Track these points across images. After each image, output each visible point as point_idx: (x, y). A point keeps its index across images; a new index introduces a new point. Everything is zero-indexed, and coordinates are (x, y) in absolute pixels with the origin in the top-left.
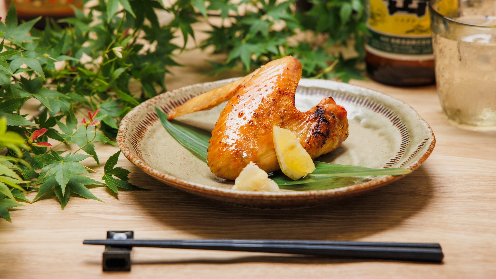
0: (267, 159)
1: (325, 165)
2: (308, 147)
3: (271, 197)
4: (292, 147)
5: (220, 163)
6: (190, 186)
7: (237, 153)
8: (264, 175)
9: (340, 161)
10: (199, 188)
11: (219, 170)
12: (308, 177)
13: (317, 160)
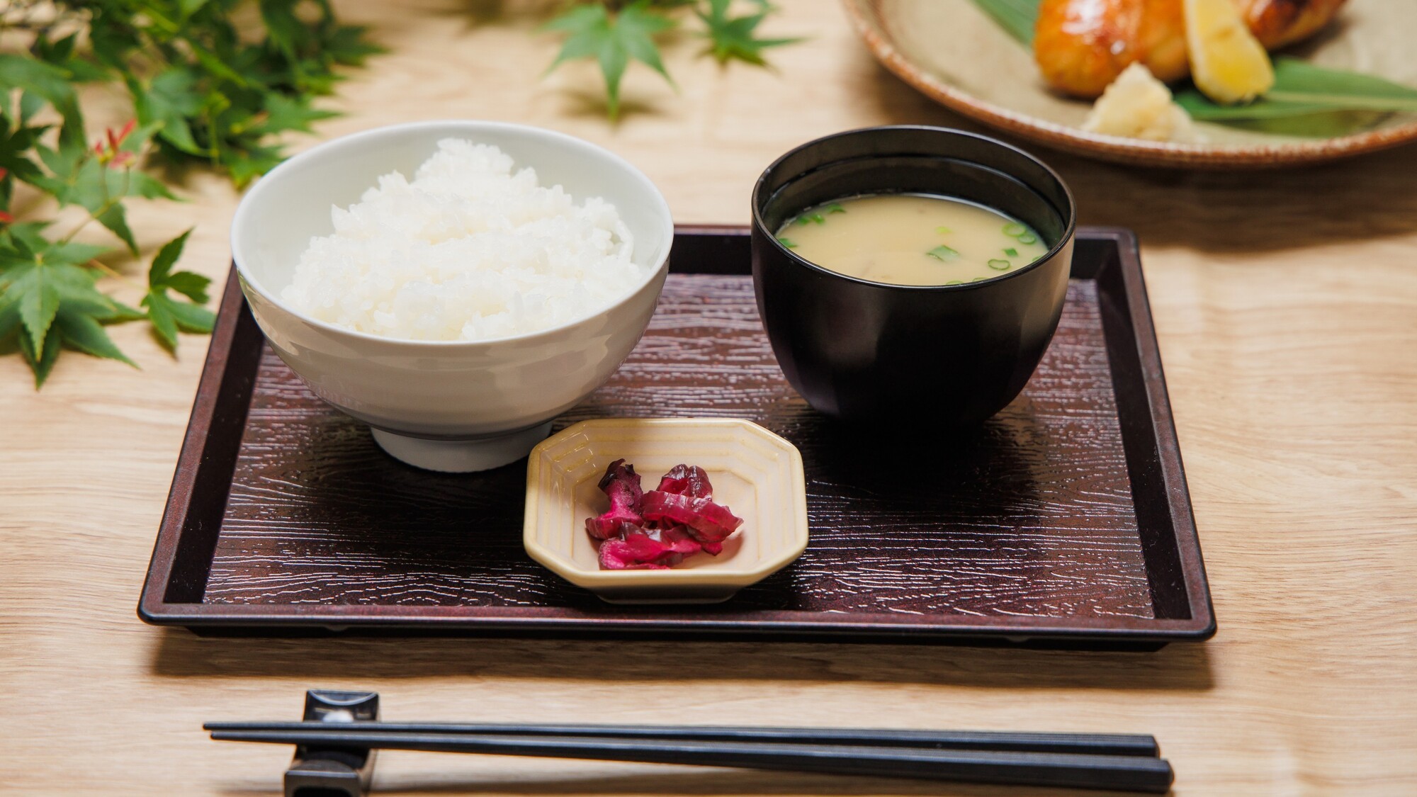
0: (1167, 56)
1: (1295, 69)
2: (1259, 30)
3: (1179, 154)
4: (1225, 34)
5: (1065, 60)
6: (1001, 119)
7: (1103, 40)
8: (1159, 94)
9: (1328, 61)
10: (1022, 126)
11: (1059, 75)
12: (1258, 100)
13: (1276, 53)
